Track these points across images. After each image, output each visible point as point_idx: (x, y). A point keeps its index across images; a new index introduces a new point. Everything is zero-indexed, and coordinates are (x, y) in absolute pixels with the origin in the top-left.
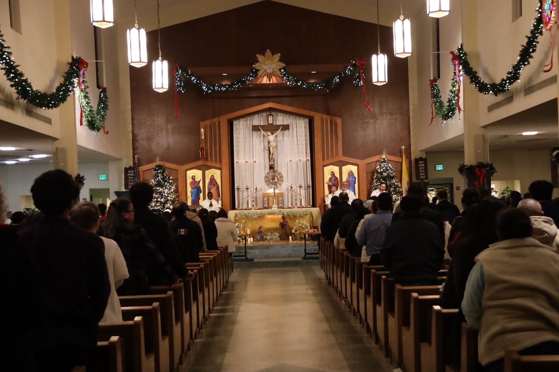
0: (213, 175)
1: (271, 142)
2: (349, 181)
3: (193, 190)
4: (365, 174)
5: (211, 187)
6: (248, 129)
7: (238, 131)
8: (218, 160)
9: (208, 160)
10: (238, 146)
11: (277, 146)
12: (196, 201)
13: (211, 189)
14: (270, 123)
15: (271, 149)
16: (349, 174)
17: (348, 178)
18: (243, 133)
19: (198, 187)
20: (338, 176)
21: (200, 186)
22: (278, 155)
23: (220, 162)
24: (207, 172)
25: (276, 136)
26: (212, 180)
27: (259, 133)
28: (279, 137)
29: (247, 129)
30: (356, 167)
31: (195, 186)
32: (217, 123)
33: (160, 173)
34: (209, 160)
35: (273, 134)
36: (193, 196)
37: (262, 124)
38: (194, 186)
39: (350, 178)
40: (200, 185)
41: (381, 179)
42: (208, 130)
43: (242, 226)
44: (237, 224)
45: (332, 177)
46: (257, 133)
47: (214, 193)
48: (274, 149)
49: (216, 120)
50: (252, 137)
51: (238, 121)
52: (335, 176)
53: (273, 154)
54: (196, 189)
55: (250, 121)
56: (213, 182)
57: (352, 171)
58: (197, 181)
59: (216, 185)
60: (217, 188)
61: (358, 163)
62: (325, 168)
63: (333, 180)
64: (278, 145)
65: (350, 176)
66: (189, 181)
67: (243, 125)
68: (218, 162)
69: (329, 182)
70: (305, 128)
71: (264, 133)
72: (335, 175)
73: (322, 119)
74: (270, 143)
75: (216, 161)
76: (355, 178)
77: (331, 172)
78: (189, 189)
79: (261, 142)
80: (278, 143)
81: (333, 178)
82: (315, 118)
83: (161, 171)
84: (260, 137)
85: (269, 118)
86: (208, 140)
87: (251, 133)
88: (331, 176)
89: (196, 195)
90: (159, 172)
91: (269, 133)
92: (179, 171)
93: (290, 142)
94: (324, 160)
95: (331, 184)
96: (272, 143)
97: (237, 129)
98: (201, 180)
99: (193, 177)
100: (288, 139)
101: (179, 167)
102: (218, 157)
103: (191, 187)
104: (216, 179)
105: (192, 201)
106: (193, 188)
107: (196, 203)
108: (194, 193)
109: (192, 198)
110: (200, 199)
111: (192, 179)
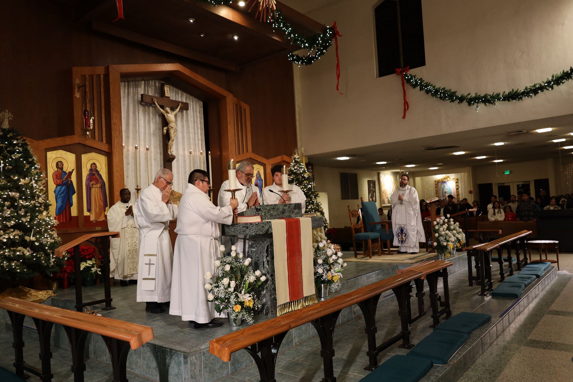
0: (94, 164)
1: (172, 122)
3: (59, 188)
5: (92, 185)
6: (132, 99)
8: (104, 139)
12: (65, 208)
13: (91, 187)
14: (167, 95)
15: (172, 132)
16: (257, 175)
17: (256, 180)
18: (124, 105)
19: (69, 182)
21: (71, 181)
23: (109, 142)
24: (85, 158)
26: (94, 172)
27: (147, 107)
30: (262, 168)
31: (62, 181)
32: (102, 76)
34: (90, 136)
36: (60, 200)
37: (150, 94)
38: (61, 180)
39: (258, 180)
40: (72, 179)
42: (87, 83)
47: (97, 196)
49: (100, 70)
50: (137, 113)
54: (64, 187)
55: (133, 88)
56: (94, 175)
59: (100, 180)
60: (102, 186)
61: (264, 163)
65: (258, 178)
67: (124, 92)
68: (104, 142)
70: (199, 112)
71: (161, 109)
73: (233, 103)
75: (101, 140)
76: (262, 180)
78: (52, 186)
82: (227, 99)
83: (21, 141)
84: (148, 114)
85: (166, 89)
89: (64, 197)
90: (15, 142)
91: (167, 109)
94: (236, 155)
96: (174, 124)
98: (73, 170)
99: (59, 163)
101: (33, 142)
102: (105, 133)
103: (55, 181)
104: (99, 171)
105: (58, 208)
106: (59, 184)
107: (64, 213)
108: (60, 195)
109: (57, 202)
110: (72, 205)
111: (57, 168)
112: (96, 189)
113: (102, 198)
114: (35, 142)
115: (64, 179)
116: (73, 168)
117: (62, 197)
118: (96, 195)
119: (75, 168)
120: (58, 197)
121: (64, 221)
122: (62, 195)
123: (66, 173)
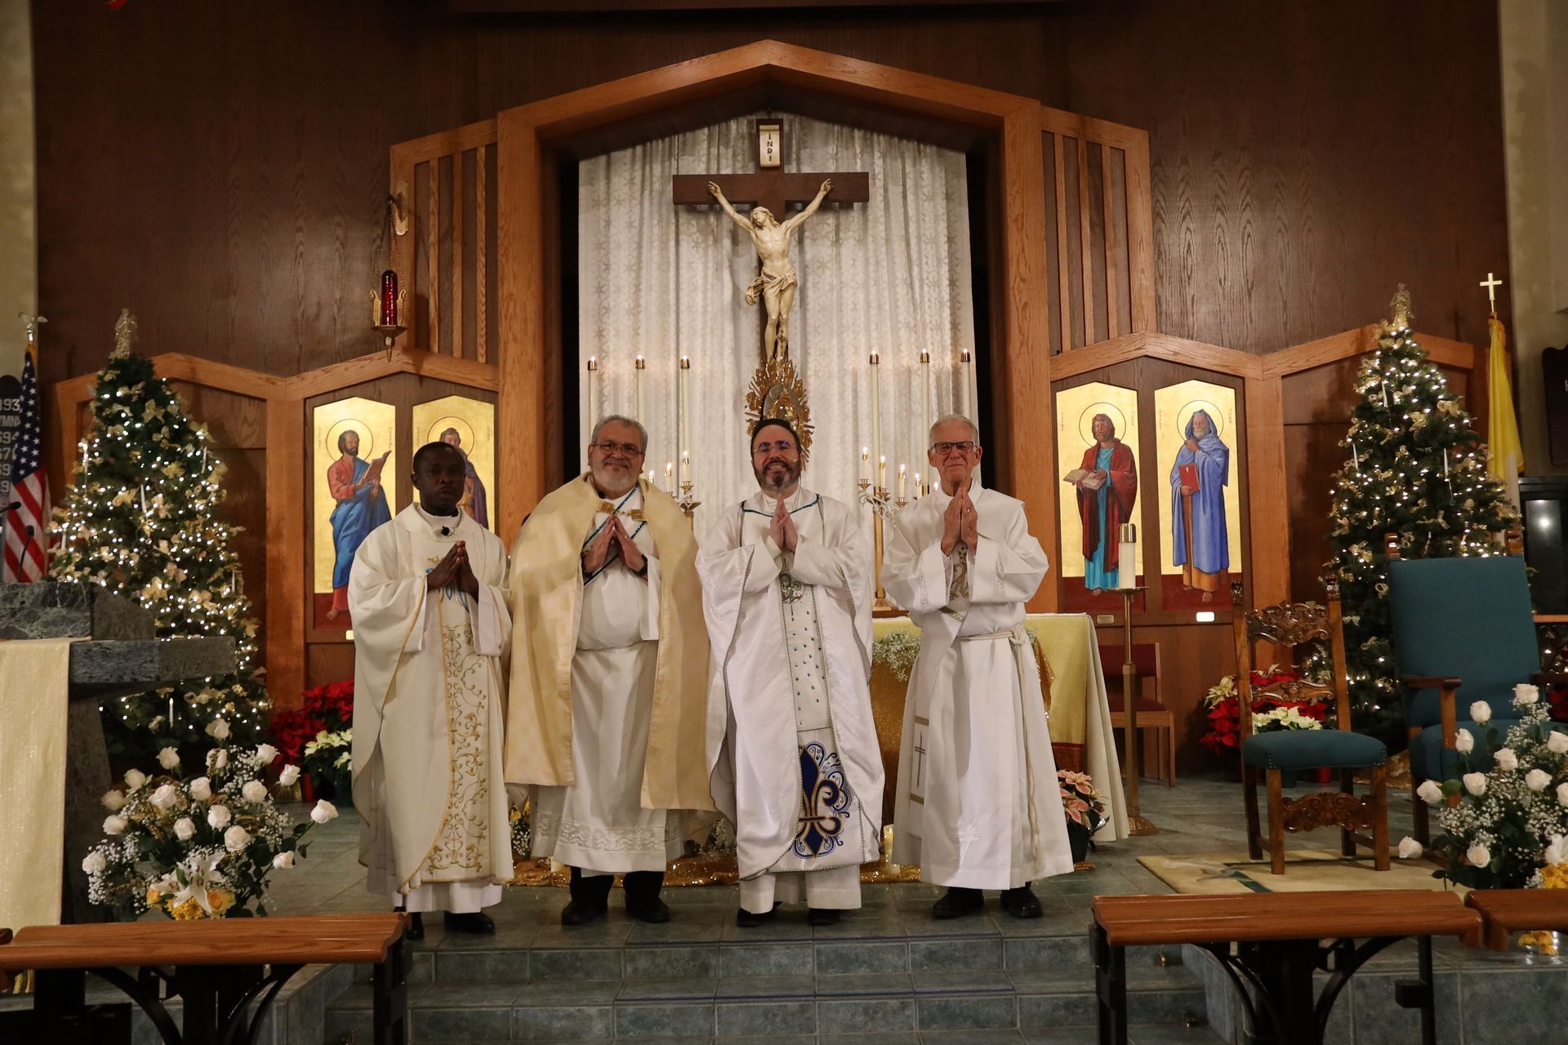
0: (452, 431)
1: (770, 255)
2: (1192, 468)
3: (344, 508)
4: (1281, 428)
6: (655, 201)
7: (603, 210)
8: (482, 351)
9: (428, 348)
10: (600, 290)
11: (801, 289)
14: (765, 160)
15: (771, 293)
16: (1190, 431)
17: (1186, 453)
18: (630, 225)
19: (375, 491)
20: (1129, 437)
21: (381, 489)
22: (810, 337)
23: (492, 358)
24: (420, 413)
25: (801, 229)
27: (712, 219)
28: (814, 240)
29: (651, 203)
30: (1228, 395)
31: (355, 490)
32: (482, 151)
33: (124, 401)
34: (436, 349)
35: (780, 219)
36: (346, 544)
37: (726, 171)
38: (352, 486)
39: (1199, 453)
40: (381, 483)
41: (1403, 448)
42: (434, 186)
45: (1098, 447)
46: (702, 222)
48: (787, 294)
49: (474, 135)
50: (672, 243)
51: (603, 159)
52: (1118, 441)
53: (778, 326)
54: (359, 506)
55: (663, 162)
57: (1206, 415)
58: (369, 461)
59: (469, 481)
60: (473, 500)
61: (1242, 372)
62: (1061, 396)
63: (1104, 464)
64: (809, 285)
65: (1197, 440)
66: (325, 457)
67: (631, 182)
68: (482, 360)
69: (1083, 472)
70: (948, 197)
71: (738, 217)
72: (1117, 435)
73: (1048, 136)
74: (767, 263)
75: (469, 354)
76: (1226, 452)
77: (1095, 419)
78: (325, 504)
79: (718, 269)
80: (809, 271)
81: (1106, 453)
82: (1007, 127)
83: (137, 390)
84: (716, 241)
85: (764, 139)
86: (433, 238)
87: (668, 223)
88: (1094, 442)
89: (358, 536)
90: (119, 394)
91: (760, 213)
92: (270, 405)
93: (871, 268)
94: (1058, 352)
95: (1092, 483)
96: (778, 263)
97: (596, 204)
98: (386, 455)
99: (348, 438)
100: (861, 254)
101: (273, 383)
102: (483, 332)
103: (334, 490)
104: (467, 453)
105: (339, 567)
106: (344, 497)
108: (349, 527)
111: (342, 452)
114: (279, 383)
115: (360, 483)
116: (388, 450)
117: (353, 534)
120: (342, 534)
122: (353, 529)
123: (367, 464)
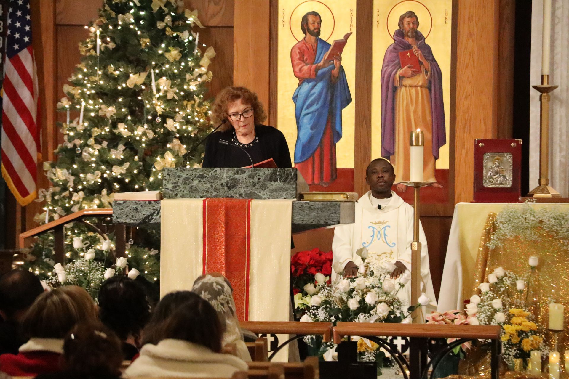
0: (411, 14)
3: (306, 87)
5: (401, 78)
12: (321, 145)
13: (397, 84)
19: (336, 71)
21: (341, 68)
26: (409, 41)
31: (317, 69)
36: (306, 121)
38: (314, 66)
40: (342, 63)
43: (520, 285)
44: (499, 271)
47: (415, 112)
54: (320, 86)
56: (409, 47)
59: (426, 64)
60: (430, 82)
66: (288, 37)
78: (288, 82)
89: (319, 114)
98: (347, 36)
99: (311, 19)
103: (297, 69)
104: (425, 35)
105: (300, 144)
106: (307, 76)
107: (317, 159)
108: (310, 105)
109: (299, 128)
110: (339, 136)
111: (305, 33)
112: (413, 91)
113: (429, 118)
115: (322, 63)
116: (349, 32)
117: (313, 112)
118: (412, 109)
119: (354, 30)
120: (304, 112)
121: (316, 182)
122: (315, 107)
123: (330, 45)
